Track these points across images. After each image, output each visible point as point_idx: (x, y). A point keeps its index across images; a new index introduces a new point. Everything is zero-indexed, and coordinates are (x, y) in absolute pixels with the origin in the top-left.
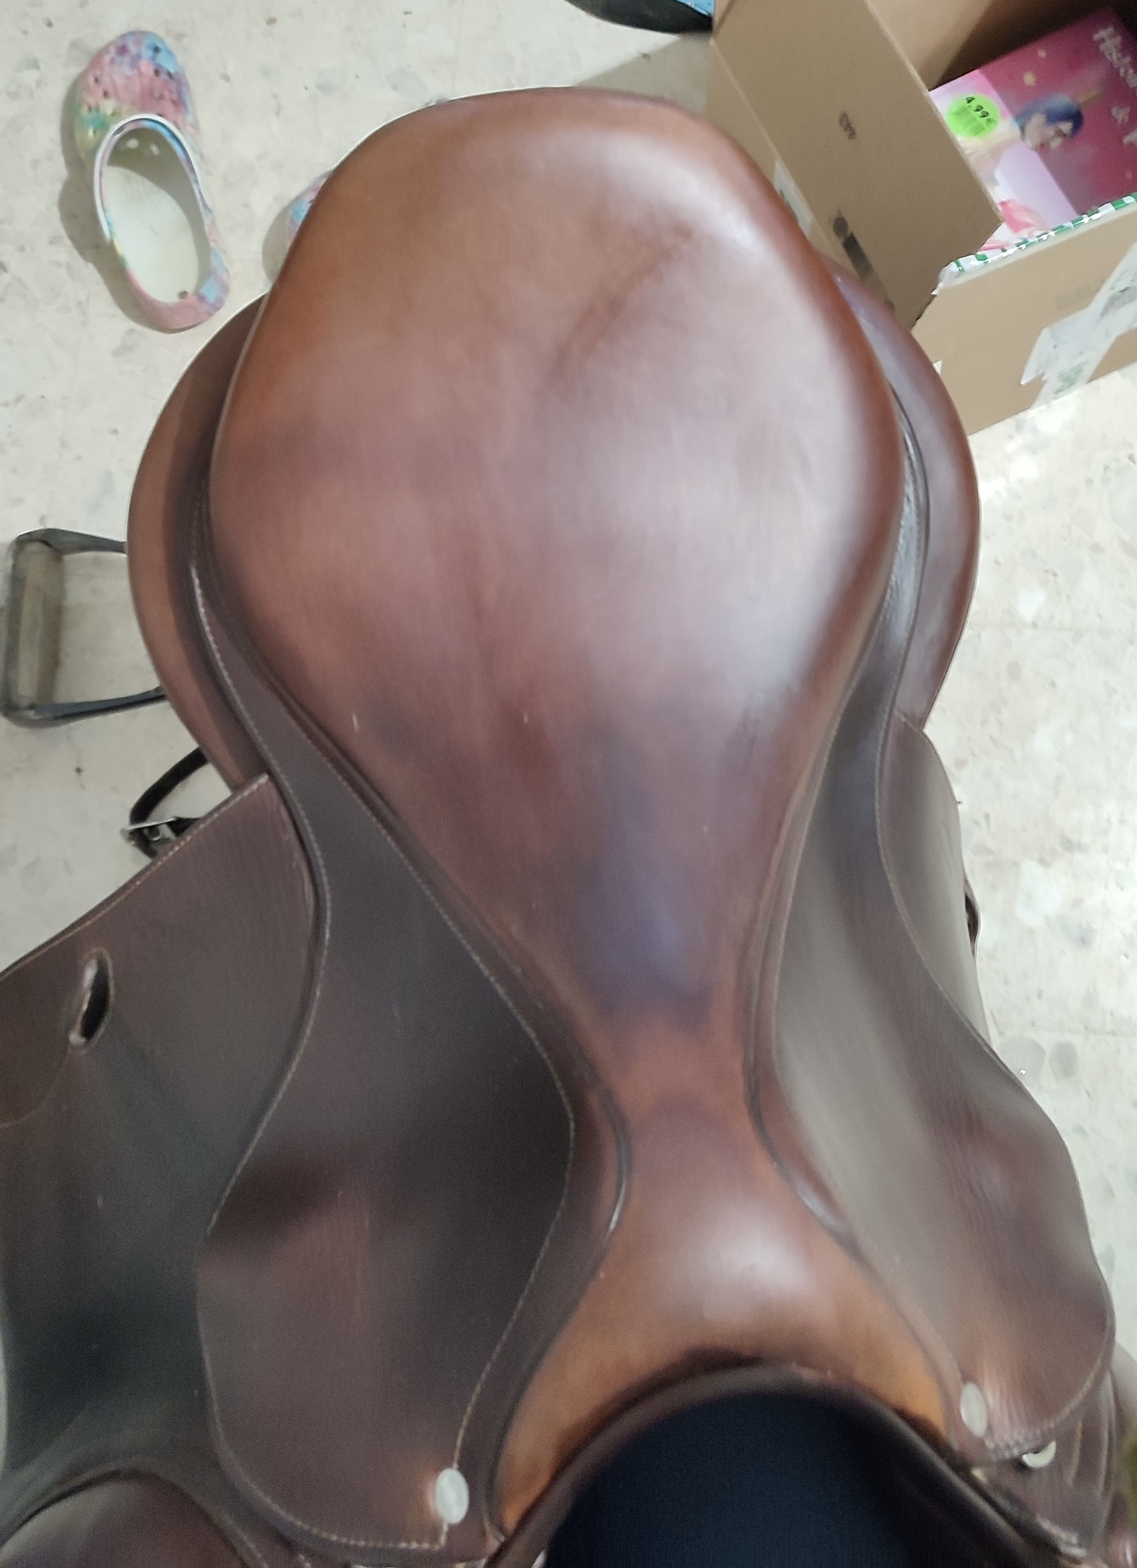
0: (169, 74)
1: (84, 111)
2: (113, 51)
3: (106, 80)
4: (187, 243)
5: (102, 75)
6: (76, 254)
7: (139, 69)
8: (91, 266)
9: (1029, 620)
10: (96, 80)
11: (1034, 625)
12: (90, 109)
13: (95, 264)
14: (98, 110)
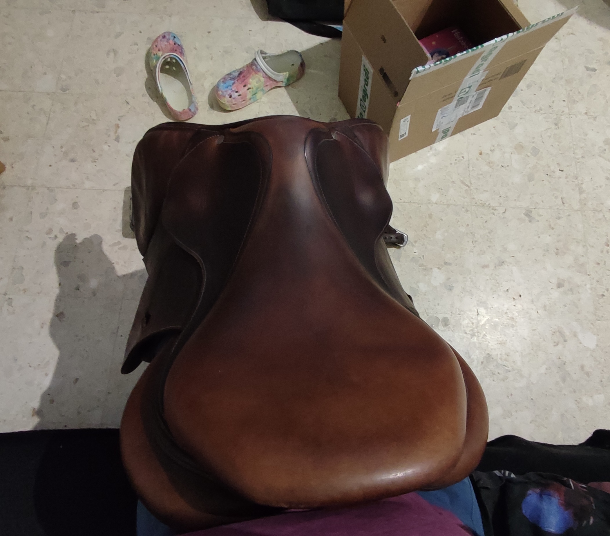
0: (178, 45)
1: (152, 55)
2: (161, 37)
3: (159, 46)
4: (185, 95)
5: (158, 44)
6: (151, 99)
7: (169, 42)
8: (155, 103)
9: (434, 202)
10: (156, 46)
11: (436, 203)
12: (154, 55)
13: (157, 102)
14: (157, 54)
